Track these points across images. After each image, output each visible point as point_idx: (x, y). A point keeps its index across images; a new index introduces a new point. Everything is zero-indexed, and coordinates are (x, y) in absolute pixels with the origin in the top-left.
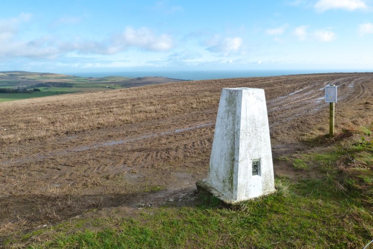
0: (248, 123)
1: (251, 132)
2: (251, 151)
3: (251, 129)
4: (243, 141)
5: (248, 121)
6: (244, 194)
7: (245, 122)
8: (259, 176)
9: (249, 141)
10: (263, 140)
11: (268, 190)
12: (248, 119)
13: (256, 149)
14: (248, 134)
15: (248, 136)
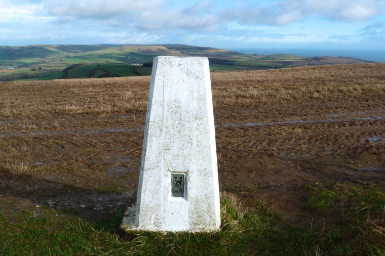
0: (165, 112)
1: (171, 127)
2: (168, 157)
3: (170, 122)
4: (154, 139)
5: (166, 109)
6: (153, 222)
7: (161, 109)
8: (185, 201)
9: (166, 141)
10: (195, 143)
11: (201, 226)
12: (165, 106)
13: (179, 155)
14: (165, 130)
15: (164, 132)
